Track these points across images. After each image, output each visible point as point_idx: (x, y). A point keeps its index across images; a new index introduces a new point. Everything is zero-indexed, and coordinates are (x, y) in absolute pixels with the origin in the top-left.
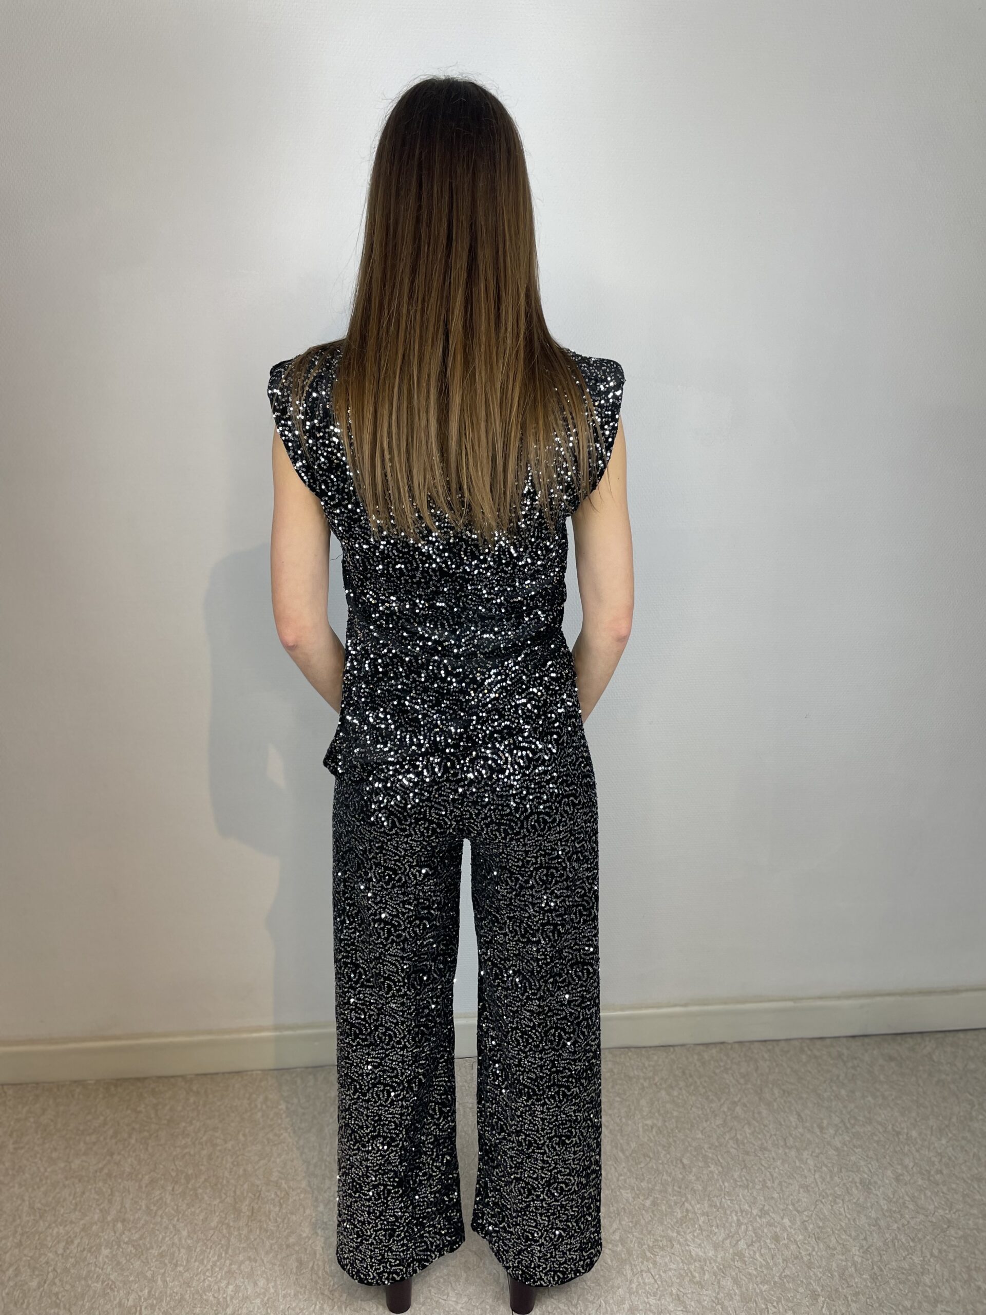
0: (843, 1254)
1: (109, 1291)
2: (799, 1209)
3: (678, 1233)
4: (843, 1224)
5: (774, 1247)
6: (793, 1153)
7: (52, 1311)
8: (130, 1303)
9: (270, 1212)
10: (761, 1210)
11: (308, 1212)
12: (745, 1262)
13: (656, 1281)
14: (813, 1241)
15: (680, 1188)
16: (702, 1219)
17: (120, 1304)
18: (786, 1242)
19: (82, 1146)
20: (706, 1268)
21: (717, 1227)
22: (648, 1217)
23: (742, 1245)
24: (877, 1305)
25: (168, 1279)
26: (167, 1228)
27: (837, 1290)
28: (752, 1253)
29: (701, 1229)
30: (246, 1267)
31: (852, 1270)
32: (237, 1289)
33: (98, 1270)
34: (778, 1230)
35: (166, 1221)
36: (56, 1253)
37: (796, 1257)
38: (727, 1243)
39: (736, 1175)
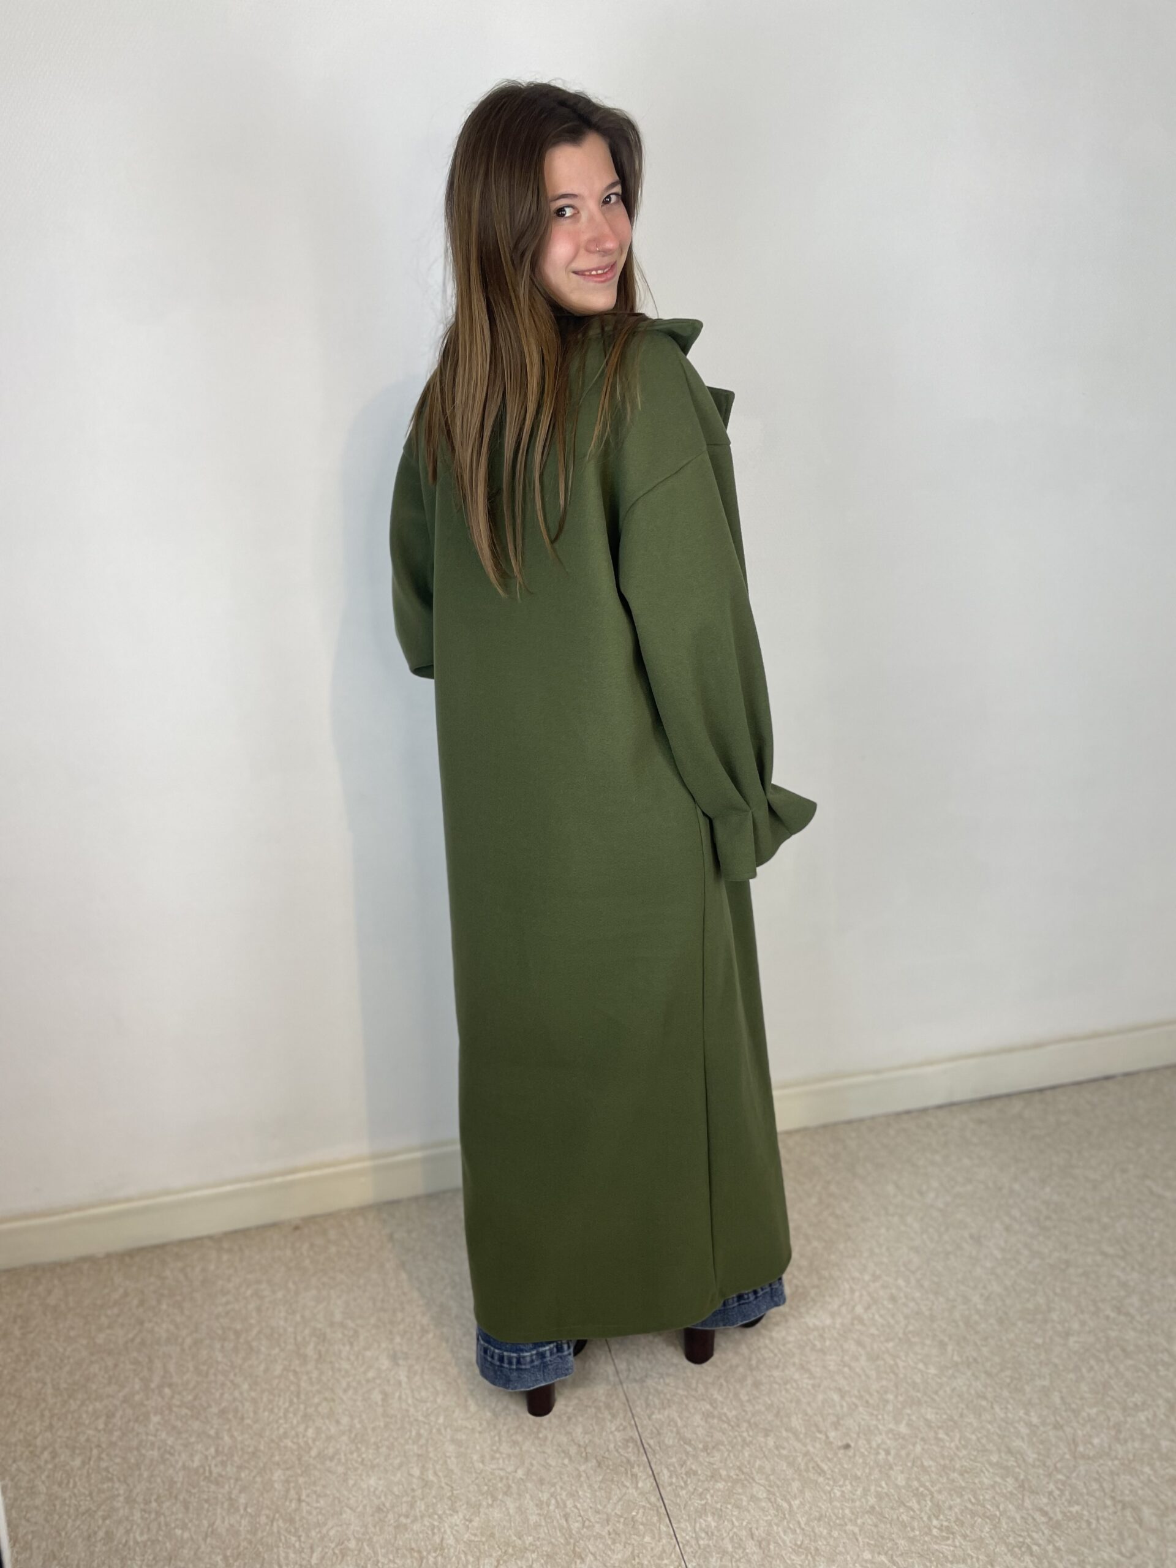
0: (964, 1304)
1: (167, 1456)
2: (912, 1269)
4: (960, 1277)
5: (890, 1306)
6: (896, 1219)
7: (105, 1486)
8: (196, 1464)
9: (340, 1351)
10: (874, 1275)
11: (384, 1345)
12: (864, 1325)
13: (776, 1355)
14: (931, 1296)
17: (184, 1467)
18: (904, 1300)
19: (104, 1321)
20: (826, 1336)
21: (831, 1296)
24: (1007, 1346)
25: (236, 1434)
26: (223, 1385)
27: (965, 1338)
28: (871, 1315)
30: (324, 1409)
31: (976, 1317)
32: (318, 1430)
33: (151, 1438)
34: (894, 1291)
35: (220, 1378)
36: (96, 1429)
37: (917, 1313)
38: (844, 1310)
39: (841, 1246)
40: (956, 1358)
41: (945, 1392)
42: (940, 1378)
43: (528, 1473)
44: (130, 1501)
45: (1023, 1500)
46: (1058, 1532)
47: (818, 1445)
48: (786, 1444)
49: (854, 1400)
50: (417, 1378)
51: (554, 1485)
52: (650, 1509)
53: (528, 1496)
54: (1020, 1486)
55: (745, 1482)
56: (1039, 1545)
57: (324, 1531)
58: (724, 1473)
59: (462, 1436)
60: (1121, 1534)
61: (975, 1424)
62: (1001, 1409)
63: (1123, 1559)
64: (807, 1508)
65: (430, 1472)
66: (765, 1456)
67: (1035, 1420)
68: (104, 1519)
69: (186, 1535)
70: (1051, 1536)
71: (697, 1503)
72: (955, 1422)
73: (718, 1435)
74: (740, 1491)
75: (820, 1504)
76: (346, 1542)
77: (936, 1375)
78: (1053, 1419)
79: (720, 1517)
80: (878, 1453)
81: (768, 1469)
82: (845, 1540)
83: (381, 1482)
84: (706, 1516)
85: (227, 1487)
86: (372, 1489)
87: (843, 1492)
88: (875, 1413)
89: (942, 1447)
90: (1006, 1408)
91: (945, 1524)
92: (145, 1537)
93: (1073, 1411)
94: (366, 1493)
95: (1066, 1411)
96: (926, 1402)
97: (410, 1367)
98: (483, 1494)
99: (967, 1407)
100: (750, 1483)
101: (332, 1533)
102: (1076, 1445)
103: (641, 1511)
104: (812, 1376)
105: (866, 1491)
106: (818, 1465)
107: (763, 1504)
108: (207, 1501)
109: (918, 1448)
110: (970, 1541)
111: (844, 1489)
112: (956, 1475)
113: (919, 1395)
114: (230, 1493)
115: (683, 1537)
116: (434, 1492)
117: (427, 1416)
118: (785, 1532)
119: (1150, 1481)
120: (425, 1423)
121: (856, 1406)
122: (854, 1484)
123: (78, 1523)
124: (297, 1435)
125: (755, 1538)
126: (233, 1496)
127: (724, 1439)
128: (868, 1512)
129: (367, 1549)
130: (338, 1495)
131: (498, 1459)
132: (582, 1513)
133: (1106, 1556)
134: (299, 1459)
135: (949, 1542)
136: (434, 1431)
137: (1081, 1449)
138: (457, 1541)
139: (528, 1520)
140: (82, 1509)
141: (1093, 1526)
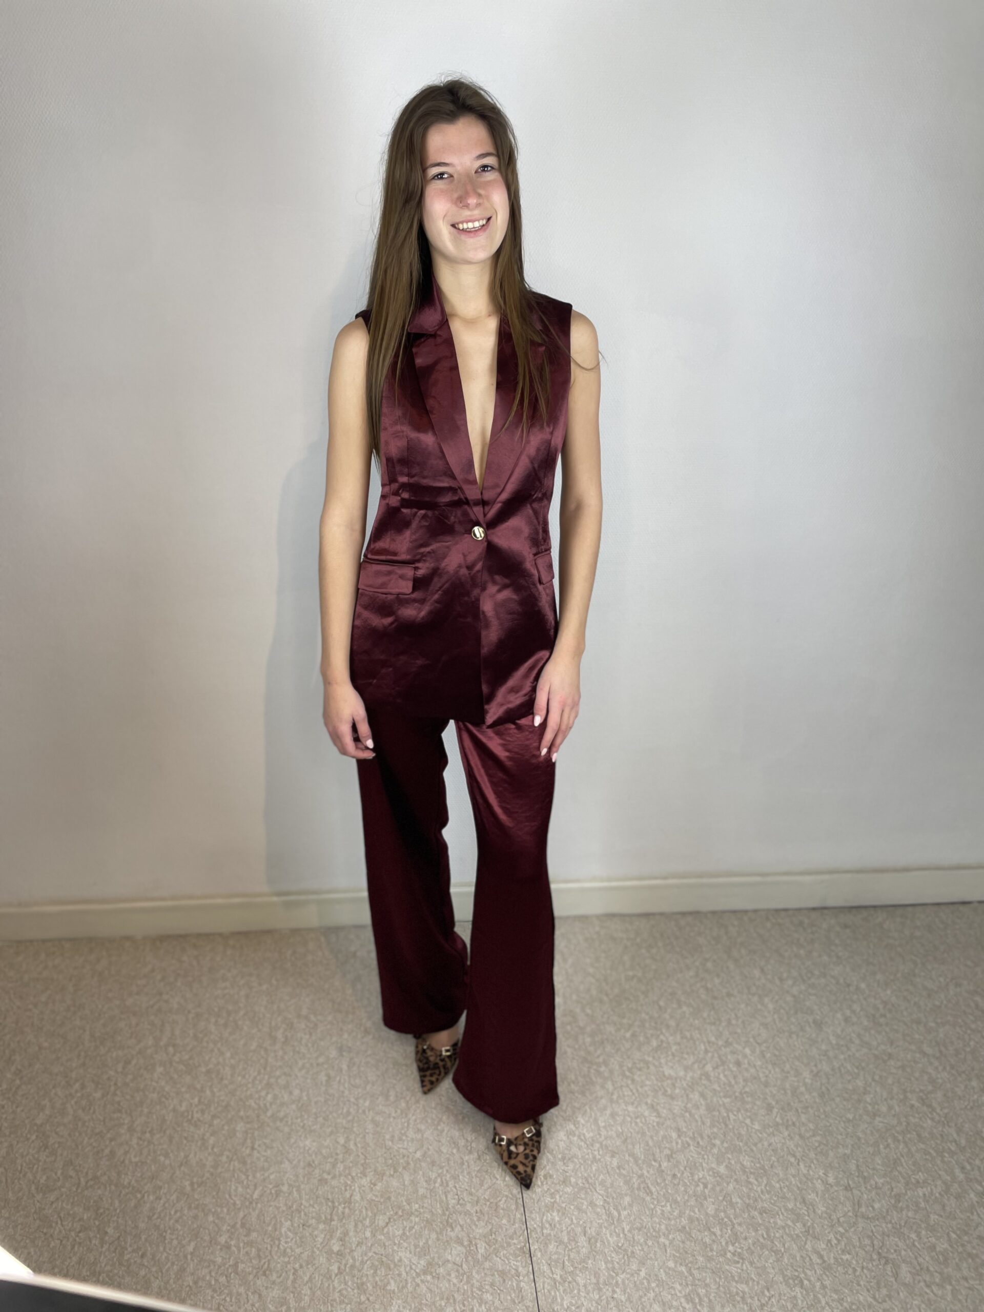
0: (795, 1076)
1: (163, 1099)
2: (759, 1041)
3: (654, 1057)
4: (797, 1054)
5: (735, 1069)
6: (756, 999)
7: (115, 1116)
8: (183, 1108)
9: (301, 1039)
10: (727, 1042)
11: (334, 1039)
12: (710, 1081)
13: (633, 1094)
14: (770, 1067)
15: (656, 1023)
16: (674, 1048)
17: (174, 1110)
18: (746, 1066)
19: (134, 988)
20: (677, 1085)
21: (688, 1053)
22: (628, 1045)
23: (709, 1068)
24: (823, 1116)
25: (215, 1090)
26: (212, 1051)
27: (789, 1104)
28: (717, 1074)
29: (673, 1055)
30: (282, 1081)
31: (803, 1089)
32: (275, 1097)
33: (154, 1084)
34: (740, 1057)
35: (211, 1045)
36: (116, 1071)
37: (755, 1078)
38: (696, 1066)
39: (705, 1015)
40: (778, 1119)
41: (763, 1145)
42: (761, 1133)
43: (424, 1155)
44: (131, 1130)
45: (806, 1243)
46: (827, 1273)
47: (651, 1172)
48: (626, 1166)
49: (688, 1139)
50: (355, 1068)
51: (442, 1168)
52: (511, 1199)
53: (421, 1173)
54: (806, 1231)
55: (589, 1190)
56: (809, 1281)
57: (266, 1174)
58: (573, 1180)
59: (379, 1119)
60: (878, 1283)
61: (781, 1175)
62: (806, 1166)
63: (874, 1303)
64: (632, 1218)
65: (352, 1143)
66: (608, 1172)
67: (831, 1180)
68: (111, 1140)
69: (167, 1162)
70: (821, 1275)
71: (548, 1199)
72: (765, 1171)
73: (575, 1150)
74: (583, 1196)
75: (643, 1218)
76: (281, 1186)
77: (758, 1130)
78: (846, 1181)
79: (563, 1214)
80: (698, 1185)
81: (608, 1184)
82: (656, 1249)
83: (314, 1144)
84: (553, 1211)
85: (202, 1130)
86: (307, 1148)
87: (663, 1211)
88: (703, 1153)
89: (750, 1189)
90: (810, 1166)
91: (739, 1250)
92: (137, 1159)
93: (865, 1178)
94: (302, 1150)
95: (858, 1177)
96: (745, 1151)
97: (351, 1059)
98: (387, 1166)
99: (778, 1161)
100: (591, 1191)
101: (272, 1177)
102: (860, 1206)
103: (504, 1199)
104: (659, 1116)
105: (681, 1215)
106: (648, 1187)
107: (599, 1210)
108: (186, 1138)
109: (731, 1187)
110: (756, 1268)
111: (664, 1209)
112: (756, 1213)
113: (741, 1144)
114: (204, 1135)
115: (533, 1225)
116: (352, 1158)
117: (357, 1099)
118: (611, 1234)
119: (914, 1245)
120: (354, 1104)
121: (689, 1145)
122: (673, 1206)
123: (92, 1140)
124: (259, 1098)
125: (587, 1236)
126: (206, 1138)
127: (579, 1154)
128: (679, 1230)
129: (295, 1194)
130: (281, 1149)
131: (404, 1141)
132: (459, 1193)
133: (861, 1298)
134: (258, 1116)
135: (739, 1265)
136: (360, 1111)
137: (863, 1209)
138: (362, 1198)
139: (417, 1191)
140: (97, 1131)
141: (858, 1273)
